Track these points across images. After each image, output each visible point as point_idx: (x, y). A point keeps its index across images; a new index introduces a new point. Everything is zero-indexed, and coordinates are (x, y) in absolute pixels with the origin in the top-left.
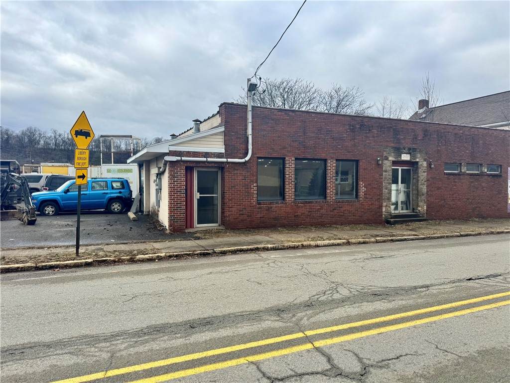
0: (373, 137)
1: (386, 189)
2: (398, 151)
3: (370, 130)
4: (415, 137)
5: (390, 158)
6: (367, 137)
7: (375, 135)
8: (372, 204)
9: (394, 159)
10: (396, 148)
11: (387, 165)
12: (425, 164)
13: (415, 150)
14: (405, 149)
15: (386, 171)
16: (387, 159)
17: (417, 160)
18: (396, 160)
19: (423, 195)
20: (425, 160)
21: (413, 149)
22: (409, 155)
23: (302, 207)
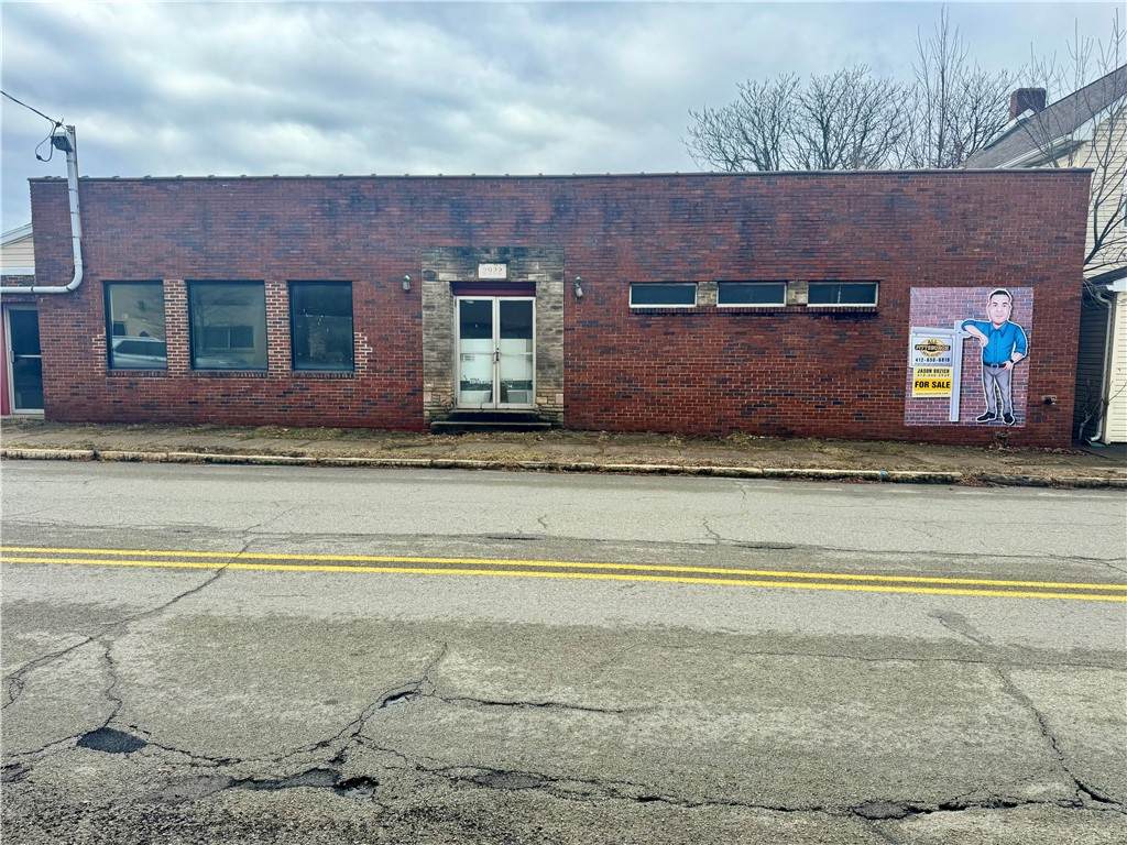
0: (390, 224)
1: (432, 350)
2: (468, 256)
3: (378, 210)
4: (525, 221)
5: (442, 276)
6: (370, 225)
7: (395, 221)
8: (391, 385)
9: (455, 279)
10: (458, 249)
11: (434, 291)
12: (557, 287)
13: (521, 252)
14: (488, 252)
15: (429, 307)
16: (432, 277)
17: (531, 278)
18: (460, 279)
19: (552, 366)
20: (557, 277)
21: (516, 249)
22: (503, 267)
23: (207, 384)
